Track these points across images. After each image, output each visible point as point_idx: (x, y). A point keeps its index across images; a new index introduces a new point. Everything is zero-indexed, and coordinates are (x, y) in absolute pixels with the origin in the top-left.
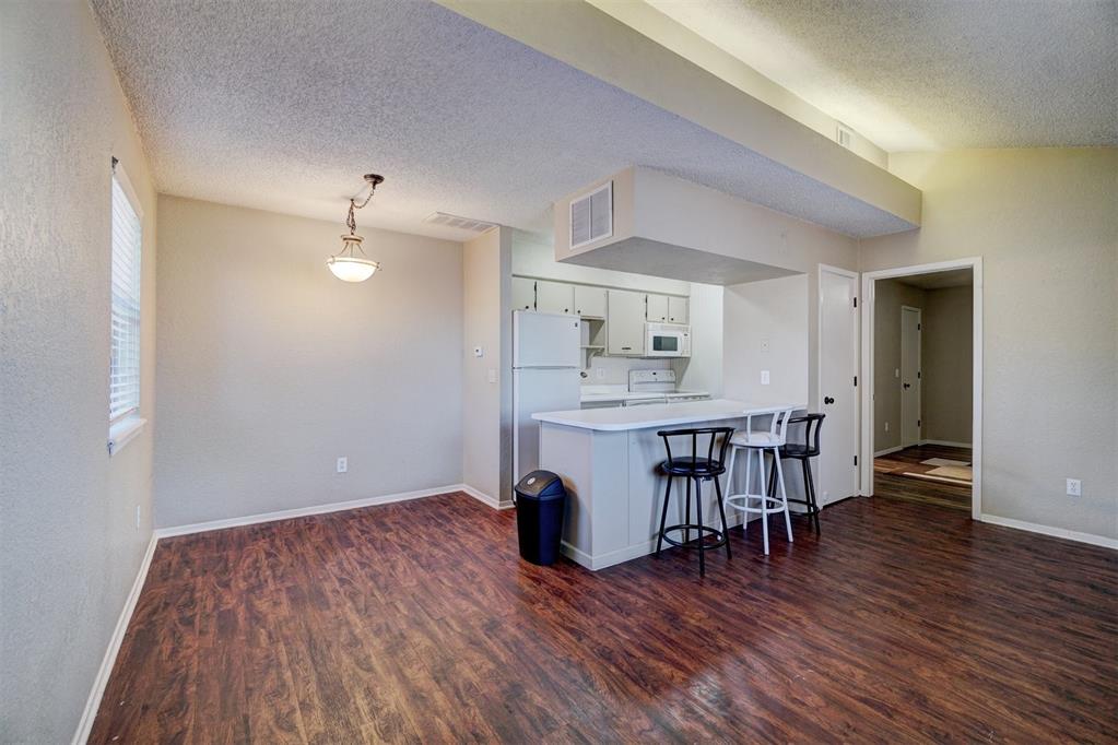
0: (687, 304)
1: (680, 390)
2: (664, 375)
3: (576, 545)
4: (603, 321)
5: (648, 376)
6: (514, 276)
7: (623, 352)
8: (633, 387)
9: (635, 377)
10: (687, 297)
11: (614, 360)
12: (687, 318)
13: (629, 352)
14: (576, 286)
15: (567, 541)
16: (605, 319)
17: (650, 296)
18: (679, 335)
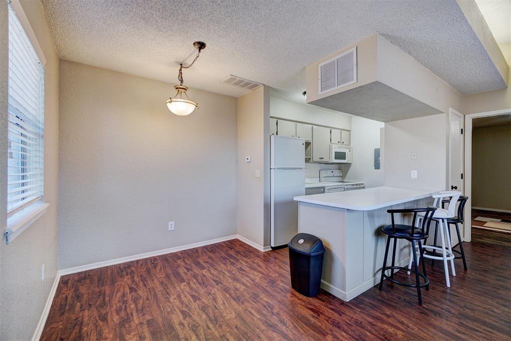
0: (350, 135)
1: (345, 180)
2: (337, 173)
3: (330, 282)
4: (310, 143)
5: (329, 173)
6: (271, 117)
7: (319, 160)
8: (322, 179)
9: (323, 174)
10: (350, 131)
11: (315, 164)
12: (350, 142)
13: (323, 160)
14: (297, 123)
15: (324, 280)
16: (311, 142)
17: (332, 129)
18: (346, 151)
